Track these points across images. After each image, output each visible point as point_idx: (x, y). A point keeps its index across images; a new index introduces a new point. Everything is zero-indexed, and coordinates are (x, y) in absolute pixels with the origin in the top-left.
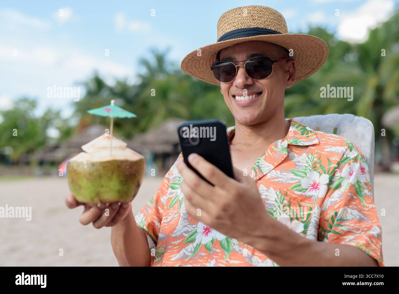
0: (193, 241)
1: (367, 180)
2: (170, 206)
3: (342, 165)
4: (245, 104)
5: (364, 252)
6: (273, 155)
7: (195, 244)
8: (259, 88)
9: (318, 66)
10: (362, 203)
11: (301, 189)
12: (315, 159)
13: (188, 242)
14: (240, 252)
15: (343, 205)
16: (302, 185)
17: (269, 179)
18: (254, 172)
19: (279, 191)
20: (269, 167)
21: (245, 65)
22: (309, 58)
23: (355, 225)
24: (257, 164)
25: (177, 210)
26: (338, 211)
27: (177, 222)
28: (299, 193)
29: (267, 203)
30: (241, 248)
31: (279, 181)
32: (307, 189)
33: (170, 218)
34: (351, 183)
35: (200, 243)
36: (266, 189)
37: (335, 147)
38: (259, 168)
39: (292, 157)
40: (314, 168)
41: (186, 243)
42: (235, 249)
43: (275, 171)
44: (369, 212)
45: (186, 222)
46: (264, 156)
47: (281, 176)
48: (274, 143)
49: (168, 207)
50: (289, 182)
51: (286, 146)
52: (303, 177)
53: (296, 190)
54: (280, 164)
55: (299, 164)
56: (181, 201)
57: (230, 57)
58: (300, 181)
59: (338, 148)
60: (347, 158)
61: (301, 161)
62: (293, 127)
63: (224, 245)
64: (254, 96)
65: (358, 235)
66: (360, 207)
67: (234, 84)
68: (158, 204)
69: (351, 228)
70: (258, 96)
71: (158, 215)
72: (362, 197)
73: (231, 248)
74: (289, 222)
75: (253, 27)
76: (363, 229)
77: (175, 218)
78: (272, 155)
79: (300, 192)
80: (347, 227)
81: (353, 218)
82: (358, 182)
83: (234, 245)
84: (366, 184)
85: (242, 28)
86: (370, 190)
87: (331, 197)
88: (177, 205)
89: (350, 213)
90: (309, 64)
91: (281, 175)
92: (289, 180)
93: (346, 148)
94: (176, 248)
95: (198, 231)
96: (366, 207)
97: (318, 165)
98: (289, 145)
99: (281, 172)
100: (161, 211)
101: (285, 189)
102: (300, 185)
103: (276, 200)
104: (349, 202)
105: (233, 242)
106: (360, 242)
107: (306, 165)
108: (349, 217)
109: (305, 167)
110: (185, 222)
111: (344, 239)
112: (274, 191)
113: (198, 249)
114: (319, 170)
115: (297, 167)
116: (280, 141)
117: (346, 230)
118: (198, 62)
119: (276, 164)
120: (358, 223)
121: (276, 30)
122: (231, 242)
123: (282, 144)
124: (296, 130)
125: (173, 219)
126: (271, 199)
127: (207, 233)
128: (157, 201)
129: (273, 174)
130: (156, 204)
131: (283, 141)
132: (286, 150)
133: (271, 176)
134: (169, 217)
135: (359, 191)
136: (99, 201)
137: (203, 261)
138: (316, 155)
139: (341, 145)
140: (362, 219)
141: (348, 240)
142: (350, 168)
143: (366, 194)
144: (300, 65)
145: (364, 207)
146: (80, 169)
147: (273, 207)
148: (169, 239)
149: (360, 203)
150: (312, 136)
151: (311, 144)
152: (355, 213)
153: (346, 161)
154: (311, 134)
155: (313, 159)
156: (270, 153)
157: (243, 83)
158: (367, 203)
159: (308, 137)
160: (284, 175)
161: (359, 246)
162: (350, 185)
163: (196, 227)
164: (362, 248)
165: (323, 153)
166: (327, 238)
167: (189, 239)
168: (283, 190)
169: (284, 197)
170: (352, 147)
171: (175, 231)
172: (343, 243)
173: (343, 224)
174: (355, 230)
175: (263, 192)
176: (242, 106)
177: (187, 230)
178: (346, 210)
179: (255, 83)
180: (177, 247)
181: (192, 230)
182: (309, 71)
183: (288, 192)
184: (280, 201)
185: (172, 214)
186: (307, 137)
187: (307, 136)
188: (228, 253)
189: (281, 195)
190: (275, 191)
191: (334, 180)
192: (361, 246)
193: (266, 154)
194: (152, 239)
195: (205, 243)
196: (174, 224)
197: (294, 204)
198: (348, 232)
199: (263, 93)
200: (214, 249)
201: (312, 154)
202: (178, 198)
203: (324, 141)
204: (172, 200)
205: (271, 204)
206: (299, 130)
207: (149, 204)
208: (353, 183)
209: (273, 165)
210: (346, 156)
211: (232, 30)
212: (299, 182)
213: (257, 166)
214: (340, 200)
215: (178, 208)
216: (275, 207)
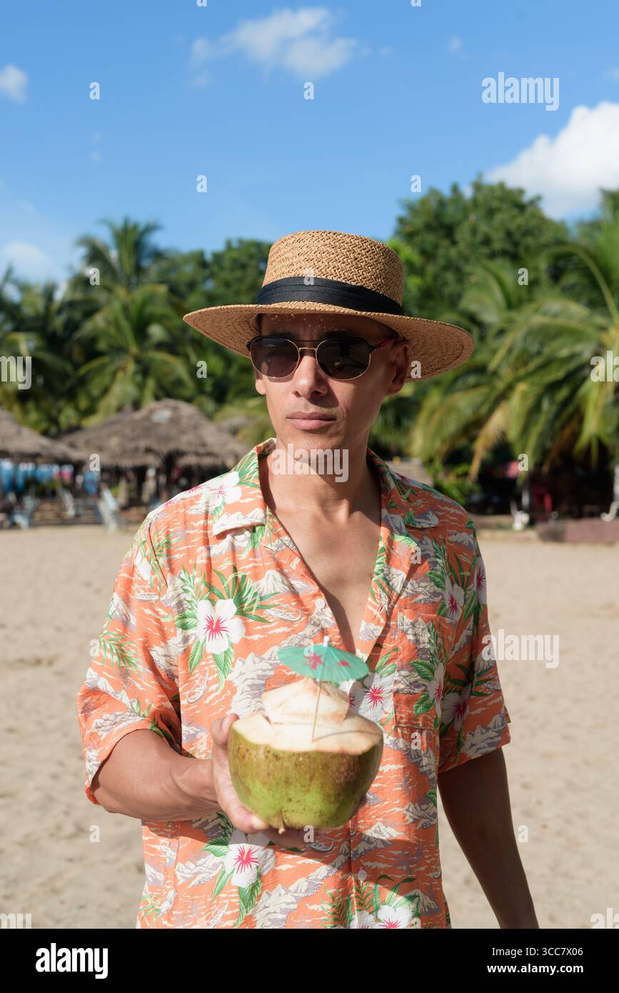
17: (406, 599)
18: (385, 594)
19: (431, 624)
20: (399, 575)
25: (213, 674)
29: (418, 650)
31: (420, 601)
33: (199, 692)
36: (410, 621)
38: (387, 581)
46: (385, 556)
49: (189, 670)
58: (443, 596)
78: (394, 552)
88: (203, 663)
91: (419, 587)
92: (433, 597)
102: (445, 605)
103: (429, 641)
112: (423, 624)
119: (407, 568)
126: (422, 639)
134: (197, 690)
147: (428, 654)
175: (407, 627)
185: (201, 682)
189: (434, 630)
196: (218, 706)
202: (203, 648)
204: (192, 652)
205: (425, 649)
209: (403, 569)
213: (383, 578)
215: (214, 671)
216: (431, 654)
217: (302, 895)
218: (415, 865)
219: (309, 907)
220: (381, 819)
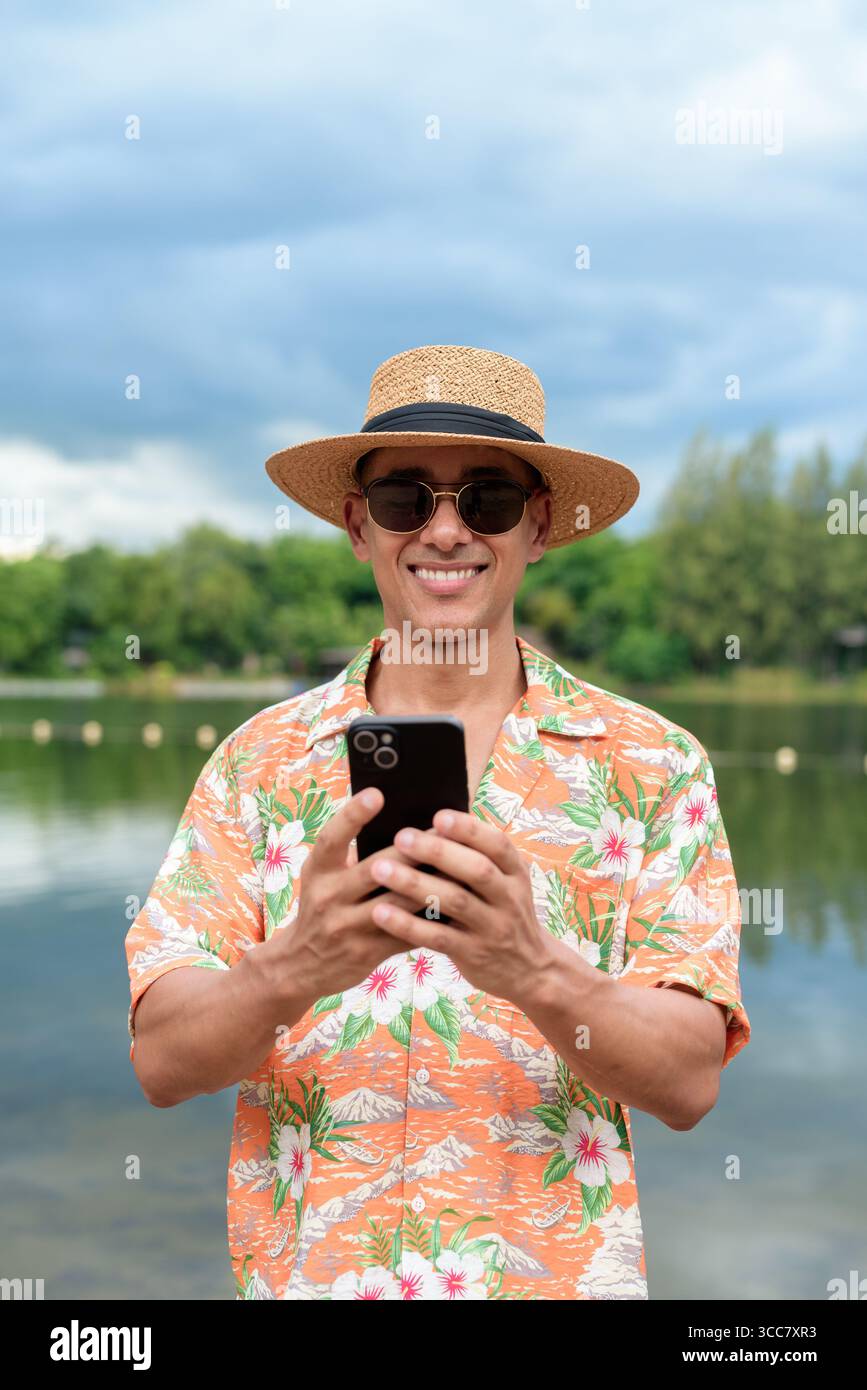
0: (334, 1007)
3: (671, 796)
6: (511, 767)
11: (593, 858)
12: (610, 775)
13: (323, 1010)
14: (484, 1036)
17: (521, 835)
19: (554, 873)
20: (511, 799)
24: (483, 798)
28: (589, 872)
30: (482, 1023)
38: (491, 807)
41: (319, 1012)
42: (467, 1026)
43: (528, 809)
46: (492, 773)
47: (546, 823)
51: (533, 734)
53: (585, 864)
60: (681, 777)
62: (532, 673)
63: (436, 1022)
64: (469, 573)
67: (424, 538)
70: (476, 573)
73: (456, 1028)
78: (509, 769)
83: (461, 1015)
91: (545, 819)
92: (565, 836)
93: (672, 749)
97: (612, 791)
98: (540, 733)
99: (542, 813)
102: (592, 850)
103: (549, 896)
105: (459, 1010)
107: (592, 791)
109: (592, 796)
112: (541, 872)
114: (617, 805)
115: (572, 795)
116: (516, 716)
119: (525, 789)
122: (451, 1010)
123: (523, 730)
124: (541, 682)
126: (537, 893)
127: (381, 990)
129: (524, 820)
131: (523, 717)
132: (540, 748)
133: (522, 826)
137: (395, 1074)
138: (608, 765)
147: (544, 914)
151: (591, 732)
154: (577, 694)
155: (604, 775)
156: (504, 763)
157: (453, 539)
159: (572, 702)
160: (552, 822)
165: (619, 758)
167: (326, 1001)
168: (563, 867)
169: (566, 887)
170: (686, 743)
183: (574, 873)
184: (559, 899)
186: (568, 702)
187: (566, 698)
188: (451, 1042)
189: (559, 882)
190: (544, 871)
191: (655, 829)
193: (496, 767)
195: (387, 1021)
197: (581, 898)
199: (490, 569)
200: (417, 1039)
201: (596, 760)
205: (539, 906)
206: (547, 680)
209: (520, 792)
212: (587, 842)
213: (485, 803)
216: (551, 915)
217: (335, 1220)
218: (496, 1200)
219: (341, 1237)
220: (454, 1132)
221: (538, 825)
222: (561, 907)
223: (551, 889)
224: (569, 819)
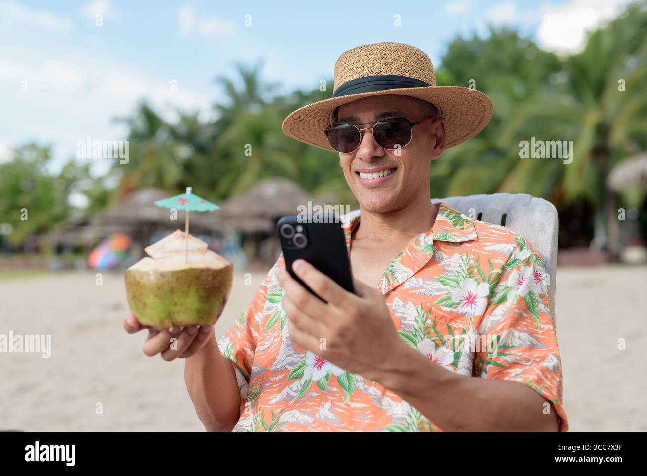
0: (299, 377)
1: (542, 290)
2: (267, 326)
3: (507, 270)
4: (373, 183)
5: (534, 391)
6: (413, 255)
7: (303, 381)
8: (392, 162)
9: (478, 127)
10: (535, 323)
11: (451, 303)
12: (472, 262)
13: (293, 378)
14: (366, 392)
15: (507, 326)
16: (452, 299)
17: (407, 289)
18: (386, 280)
19: (420, 307)
20: (406, 272)
21: (372, 129)
22: (465, 116)
23: (523, 353)
24: (390, 268)
25: (278, 332)
26: (501, 335)
27: (278, 350)
28: (449, 309)
29: (403, 324)
30: (366, 387)
31: (421, 293)
32: (459, 304)
33: (267, 344)
34: (519, 296)
35: (311, 380)
36: (403, 304)
37: (500, 244)
38: (393, 273)
39: (439, 258)
40: (470, 274)
41: (291, 379)
42: (359, 388)
43: (416, 278)
44: (545, 336)
45: (291, 350)
46: (400, 258)
47: (424, 286)
48: (415, 238)
49: (265, 328)
50: (434, 294)
51: (431, 242)
52: (454, 287)
53: (444, 306)
54: (423, 268)
55: (450, 269)
56: (283, 320)
57: (352, 117)
58: (450, 292)
59: (503, 245)
60: (515, 260)
61: (453, 264)
62: (442, 215)
63: (343, 382)
64: (386, 173)
65: (526, 368)
66: (532, 328)
67: (358, 155)
68: (250, 324)
69: (518, 358)
70: (391, 173)
71: (251, 340)
72: (536, 315)
73: (352, 386)
74: (434, 350)
75: (384, 74)
76: (534, 359)
77: (275, 343)
78: (411, 256)
79: (450, 307)
80: (513, 357)
81: (521, 344)
82: (530, 294)
83: (357, 381)
84: (541, 296)
85: (369, 75)
86: (546, 305)
87: (492, 314)
88: (276, 325)
89: (517, 337)
90: (466, 123)
91: (423, 284)
93: (515, 245)
94: (276, 386)
95: (307, 362)
96: (541, 329)
97: (475, 270)
98: (435, 242)
99: (423, 280)
100: (255, 334)
101: (428, 304)
102: (450, 299)
103: (415, 319)
104: (516, 322)
105: (356, 378)
106: (529, 377)
107: (459, 269)
108: (516, 342)
109: (458, 272)
110: (289, 350)
111: (508, 373)
112: (413, 306)
113: (307, 387)
114: (476, 277)
115: (446, 273)
116: (424, 235)
117: (512, 361)
118: (307, 122)
119: (416, 268)
120: (528, 351)
121: (417, 79)
122: (352, 377)
123: (426, 240)
124: (446, 220)
125: (271, 345)
126: (409, 318)
127: (320, 366)
128: (250, 320)
129: (412, 283)
130: (248, 325)
131: (428, 235)
132: (432, 248)
133: (410, 285)
134: (266, 343)
135: (531, 306)
136: (170, 324)
138: (472, 256)
139: (507, 242)
140: (534, 344)
141: (513, 374)
142: (519, 274)
143: (541, 310)
144: (453, 125)
145: (537, 328)
146: (145, 281)
147: (411, 328)
148: (266, 373)
149: (532, 323)
150: (469, 227)
151: (467, 239)
152: (524, 337)
153: (514, 264)
154: (468, 225)
155: (469, 262)
156: (409, 253)
157: (370, 154)
158: (541, 323)
159: (463, 229)
160: (428, 285)
161: (528, 383)
162: (518, 297)
163: (305, 357)
164: (532, 386)
165: (482, 252)
166: (486, 372)
167: (295, 373)
168: (426, 305)
169: (427, 316)
170: (523, 244)
171: (275, 363)
172: (506, 378)
173: (508, 352)
174: (524, 361)
175: (399, 307)
176: (369, 186)
177: (292, 361)
178: (512, 333)
179: (387, 155)
180: (278, 385)
181: (299, 361)
182: (467, 132)
183: (433, 308)
184: (422, 321)
185: (270, 338)
186: (461, 229)
187: (460, 227)
188: (348, 393)
189: (422, 312)
190: (415, 306)
191: (497, 291)
192: (530, 382)
193: (403, 254)
194: (243, 373)
195: (317, 379)
196: (274, 353)
197: (441, 324)
198: (514, 364)
199: (399, 169)
200: (330, 388)
201: (467, 255)
202: (279, 316)
203: (485, 235)
204: (271, 318)
205: (409, 324)
206: (451, 219)
207: (238, 324)
208: (522, 295)
209: (413, 269)
210: (515, 257)
211: (354, 79)
212: (448, 294)
213: (391, 271)
214: (503, 319)
215: (279, 330)
216: (414, 328)
221: (419, 286)
222: (422, 325)
223: (417, 315)
224: (440, 283)
